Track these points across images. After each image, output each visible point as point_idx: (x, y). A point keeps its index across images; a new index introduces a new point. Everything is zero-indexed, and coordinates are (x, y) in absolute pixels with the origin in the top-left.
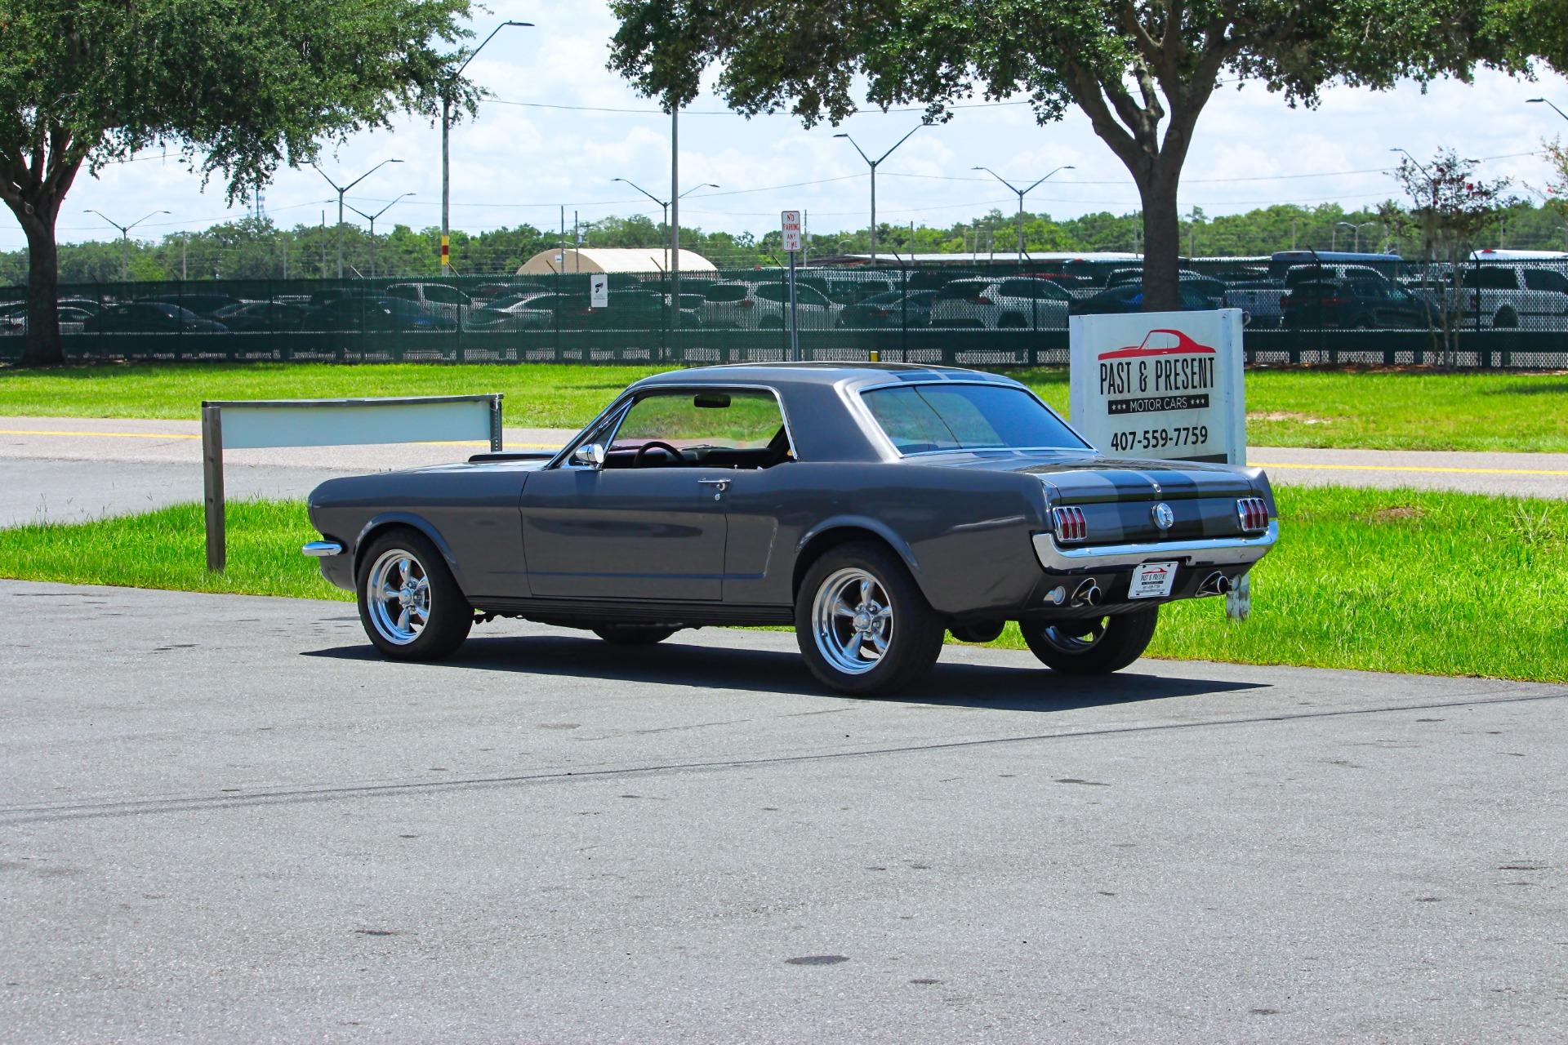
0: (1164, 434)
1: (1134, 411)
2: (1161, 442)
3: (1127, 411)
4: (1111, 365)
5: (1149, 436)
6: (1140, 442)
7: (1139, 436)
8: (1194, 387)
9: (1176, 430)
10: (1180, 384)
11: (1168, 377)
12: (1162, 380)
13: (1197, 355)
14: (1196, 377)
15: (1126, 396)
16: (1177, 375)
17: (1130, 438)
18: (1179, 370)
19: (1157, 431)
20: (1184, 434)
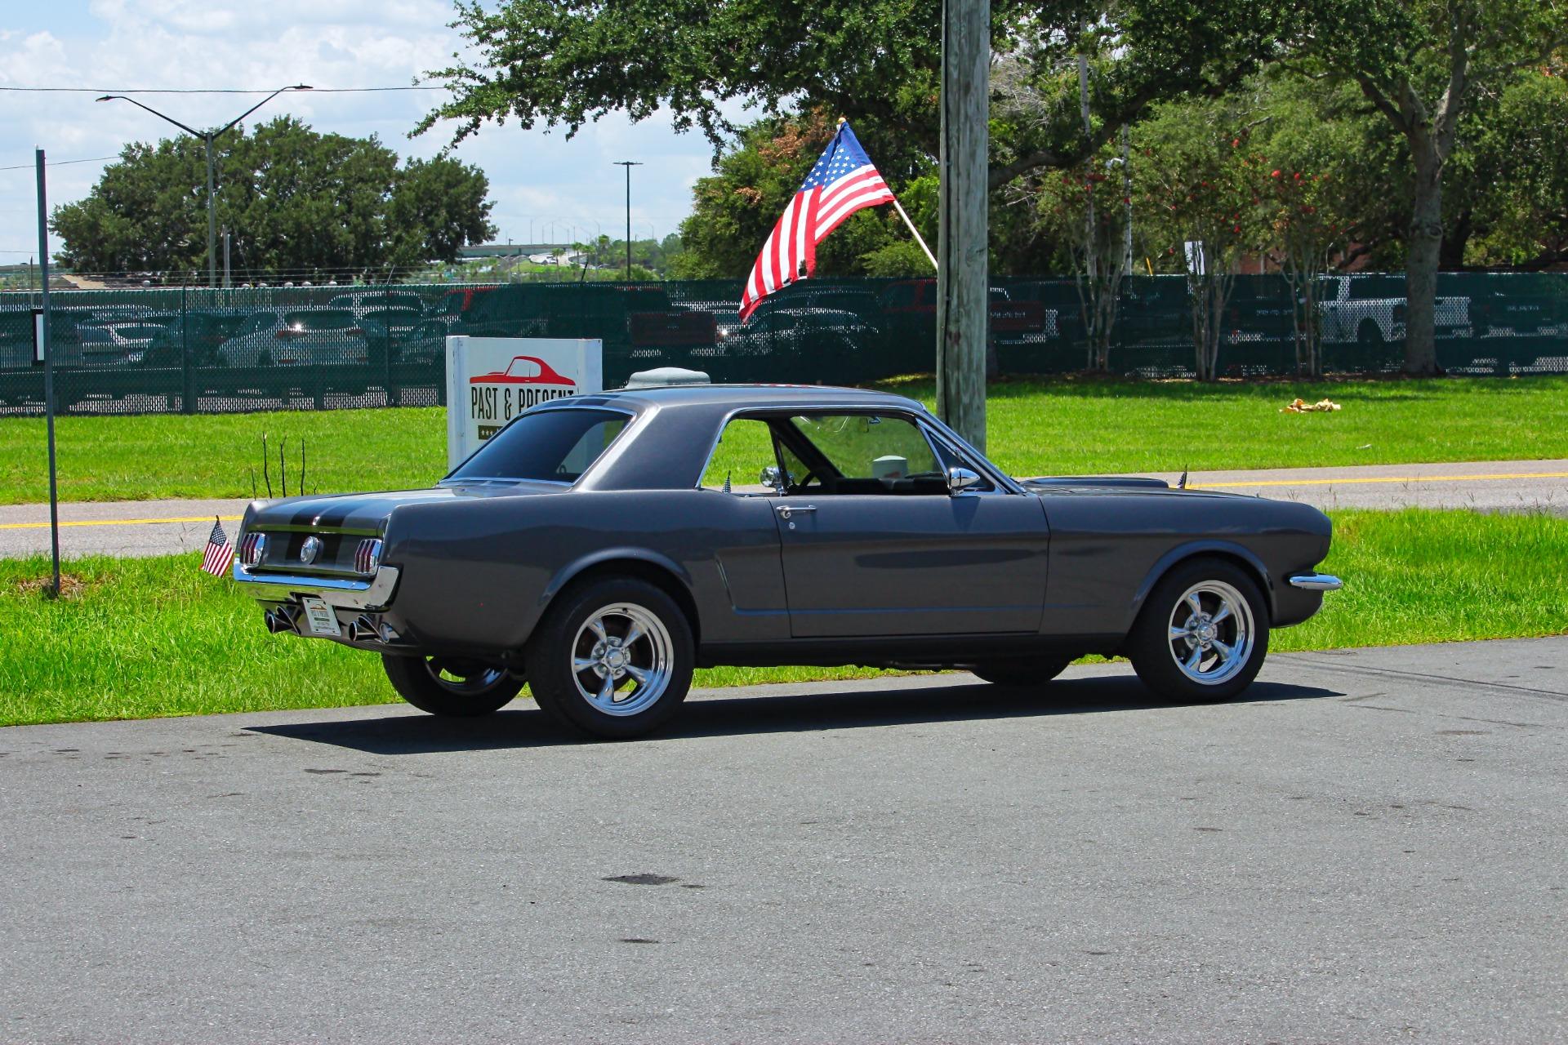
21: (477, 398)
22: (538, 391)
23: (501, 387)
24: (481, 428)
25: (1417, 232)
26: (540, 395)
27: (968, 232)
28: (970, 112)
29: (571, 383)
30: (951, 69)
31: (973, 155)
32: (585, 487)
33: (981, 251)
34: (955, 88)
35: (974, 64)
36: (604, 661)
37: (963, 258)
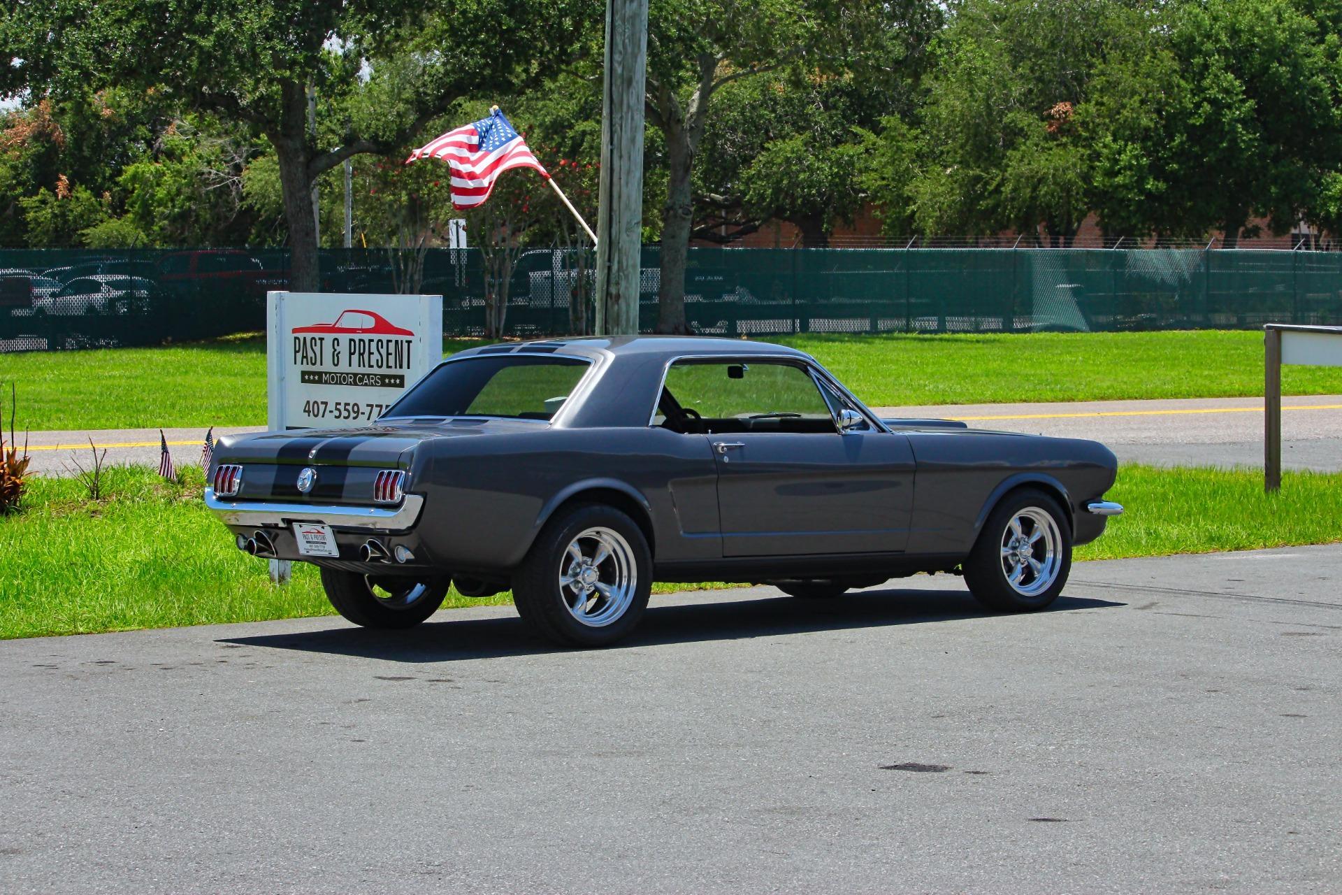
0: (356, 409)
1: (326, 382)
2: (353, 415)
3: (320, 382)
4: (305, 339)
5: (341, 407)
6: (331, 412)
7: (331, 406)
8: (388, 367)
9: (368, 405)
10: (373, 362)
11: (361, 354)
12: (355, 358)
13: (394, 337)
14: (392, 358)
15: (317, 368)
16: (370, 353)
17: (322, 407)
18: (374, 349)
19: (348, 404)
20: (376, 410)
21: (300, 348)
22: (371, 341)
23: (329, 337)
24: (303, 373)
25: (671, 212)
26: (373, 345)
27: (628, 207)
28: (631, 104)
29: (410, 334)
30: (616, 65)
31: (633, 140)
32: (560, 422)
33: (638, 223)
34: (619, 82)
35: (636, 62)
36: (580, 578)
37: (623, 229)
